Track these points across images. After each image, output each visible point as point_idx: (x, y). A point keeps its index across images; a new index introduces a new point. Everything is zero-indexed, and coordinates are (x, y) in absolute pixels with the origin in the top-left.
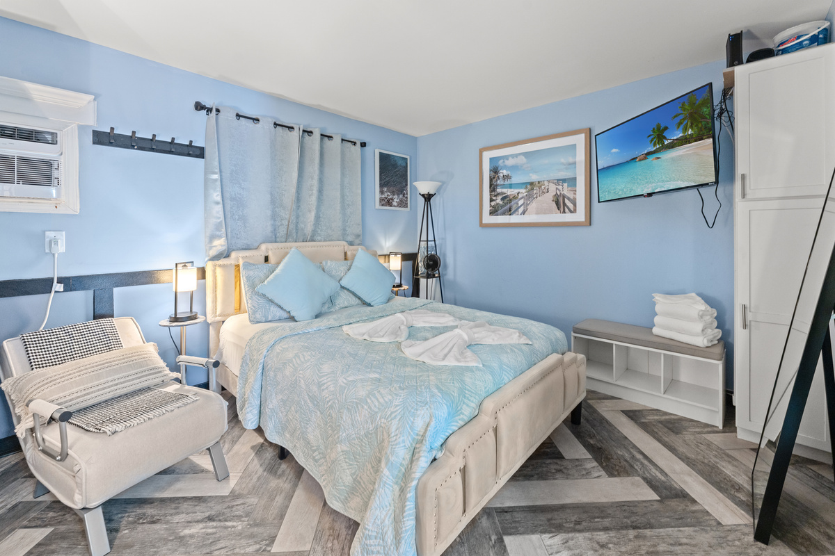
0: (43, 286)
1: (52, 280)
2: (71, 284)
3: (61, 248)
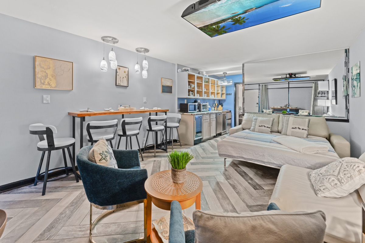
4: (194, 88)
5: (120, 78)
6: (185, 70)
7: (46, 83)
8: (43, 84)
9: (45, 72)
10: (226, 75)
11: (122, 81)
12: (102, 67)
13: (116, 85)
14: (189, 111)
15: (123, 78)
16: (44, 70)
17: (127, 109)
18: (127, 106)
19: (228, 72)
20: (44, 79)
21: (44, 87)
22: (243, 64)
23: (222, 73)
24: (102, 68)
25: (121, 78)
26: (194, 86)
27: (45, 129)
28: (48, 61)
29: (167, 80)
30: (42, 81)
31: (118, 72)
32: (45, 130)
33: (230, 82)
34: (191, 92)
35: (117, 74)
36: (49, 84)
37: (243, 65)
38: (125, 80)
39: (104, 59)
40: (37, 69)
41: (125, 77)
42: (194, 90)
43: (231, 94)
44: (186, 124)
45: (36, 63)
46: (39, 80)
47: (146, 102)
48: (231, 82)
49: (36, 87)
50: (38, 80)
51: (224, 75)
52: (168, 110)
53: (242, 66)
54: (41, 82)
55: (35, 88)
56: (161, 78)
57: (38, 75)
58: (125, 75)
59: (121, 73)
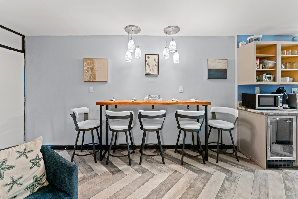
4: (275, 67)
5: (149, 67)
11: (151, 70)
13: (145, 75)
14: (259, 106)
15: (153, 66)
17: (151, 100)
18: (157, 95)
25: (151, 67)
26: (275, 64)
29: (217, 61)
31: (148, 61)
34: (265, 75)
35: (147, 63)
38: (155, 68)
40: (85, 68)
41: (156, 65)
42: (275, 71)
44: (251, 126)
45: (85, 64)
47: (182, 91)
52: (210, 104)
56: (207, 60)
58: (155, 63)
59: (151, 61)
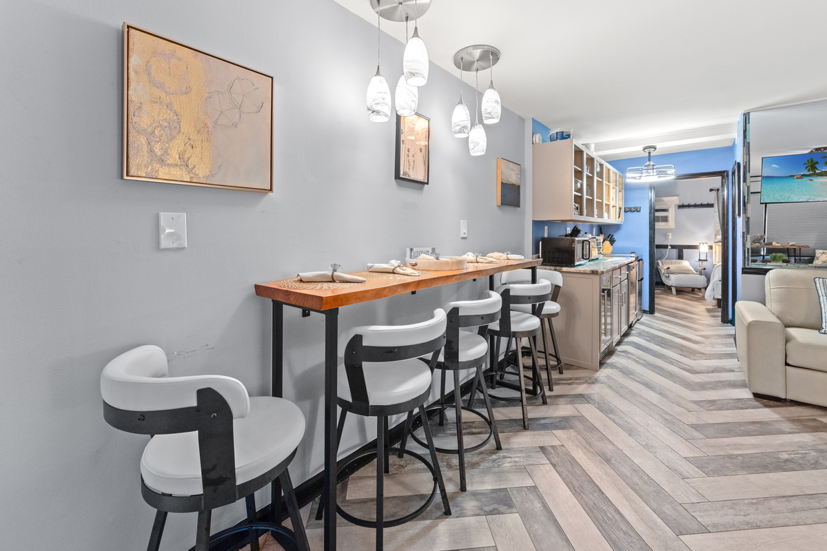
0: (666, 247)
1: (667, 246)
2: (673, 247)
3: (670, 237)
5: (407, 152)
6: (559, 136)
7: (174, 156)
8: (162, 161)
9: (169, 106)
10: (652, 154)
11: (412, 164)
12: (377, 104)
13: (397, 176)
14: (577, 260)
15: (416, 152)
16: (163, 95)
18: (428, 249)
19: (659, 146)
20: (164, 137)
21: (164, 174)
22: (745, 114)
23: (640, 148)
24: (376, 108)
25: (410, 154)
27: (193, 402)
28: (180, 59)
29: (511, 165)
30: (158, 149)
31: (404, 131)
32: (194, 404)
33: (665, 173)
35: (401, 138)
36: (184, 163)
37: (746, 117)
38: (421, 159)
39: (378, 73)
40: (138, 91)
41: (421, 150)
43: (640, 208)
45: (131, 60)
46: (143, 140)
47: (466, 235)
48: (672, 171)
49: (131, 173)
50: (138, 142)
51: (647, 155)
53: (740, 118)
54: (151, 151)
55: (126, 177)
56: (499, 160)
57: (141, 119)
